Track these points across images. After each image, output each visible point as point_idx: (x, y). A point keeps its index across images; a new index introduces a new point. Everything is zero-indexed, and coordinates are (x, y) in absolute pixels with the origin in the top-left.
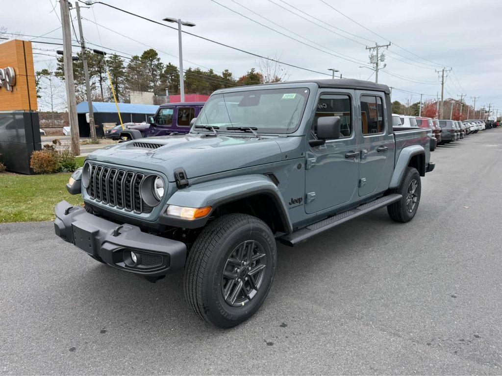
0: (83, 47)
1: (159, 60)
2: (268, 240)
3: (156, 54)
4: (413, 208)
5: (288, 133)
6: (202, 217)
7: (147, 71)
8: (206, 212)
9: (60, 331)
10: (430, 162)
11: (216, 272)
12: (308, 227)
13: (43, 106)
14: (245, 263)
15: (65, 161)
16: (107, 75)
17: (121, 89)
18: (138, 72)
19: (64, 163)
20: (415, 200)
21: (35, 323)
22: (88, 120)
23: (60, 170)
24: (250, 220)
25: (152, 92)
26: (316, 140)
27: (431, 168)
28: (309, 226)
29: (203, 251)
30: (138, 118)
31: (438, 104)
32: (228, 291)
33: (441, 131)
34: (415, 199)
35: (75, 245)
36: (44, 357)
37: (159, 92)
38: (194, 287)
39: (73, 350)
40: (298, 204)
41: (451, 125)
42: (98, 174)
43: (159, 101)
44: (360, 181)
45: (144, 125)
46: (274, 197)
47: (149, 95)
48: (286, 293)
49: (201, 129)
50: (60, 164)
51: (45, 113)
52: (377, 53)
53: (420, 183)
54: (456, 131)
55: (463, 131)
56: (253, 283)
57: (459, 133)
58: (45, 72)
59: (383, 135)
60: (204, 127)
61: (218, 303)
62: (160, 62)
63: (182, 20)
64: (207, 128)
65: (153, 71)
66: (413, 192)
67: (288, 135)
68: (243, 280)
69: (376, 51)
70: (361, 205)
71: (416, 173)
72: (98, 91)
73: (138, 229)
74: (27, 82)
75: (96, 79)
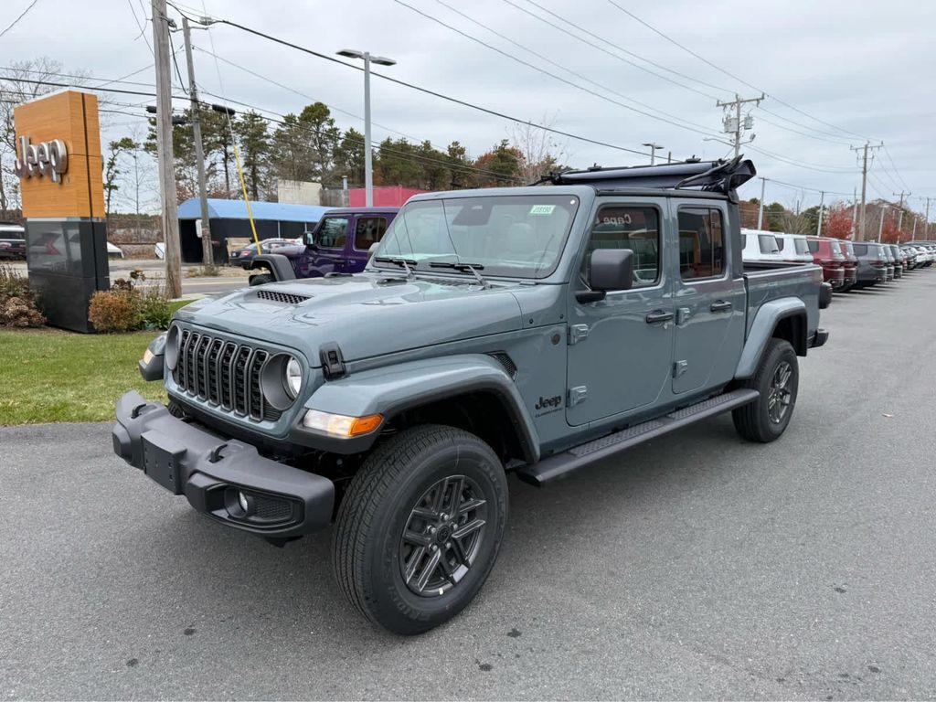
0: (194, 101)
1: (331, 122)
2: (491, 474)
3: (328, 112)
4: (782, 415)
5: (537, 278)
6: (365, 432)
7: (311, 143)
8: (372, 425)
9: (113, 627)
10: (819, 328)
11: (390, 534)
12: (572, 451)
13: (121, 204)
14: (446, 517)
15: (151, 310)
16: (236, 148)
17: (261, 175)
18: (294, 145)
19: (149, 315)
20: (787, 401)
21: (71, 610)
22: (199, 232)
23: (141, 327)
24: (458, 439)
25: (320, 182)
26: (589, 291)
27: (819, 340)
28: (573, 447)
29: (367, 495)
30: (291, 229)
31: (855, 210)
32: (412, 568)
33: (856, 264)
34: (787, 399)
35: (146, 473)
36: (82, 674)
37: (331, 182)
38: (350, 558)
39: (133, 663)
40: (553, 408)
41: (877, 252)
42: (192, 347)
43: (330, 197)
44: (675, 366)
45: (298, 245)
46: (504, 397)
47: (312, 189)
48: (526, 571)
49: (385, 264)
50: (141, 315)
51: (125, 216)
52: (738, 115)
53: (797, 368)
54: (886, 264)
55: (901, 263)
56: (460, 553)
57: (893, 268)
58: (127, 144)
59: (724, 279)
60: (391, 261)
61: (392, 591)
62: (335, 125)
63: (370, 55)
64: (396, 263)
65: (320, 144)
66: (783, 385)
67: (536, 281)
68: (442, 546)
69: (735, 110)
70: (678, 409)
71: (788, 351)
72: (220, 178)
73: (253, 449)
74: (88, 168)
75: (217, 156)
